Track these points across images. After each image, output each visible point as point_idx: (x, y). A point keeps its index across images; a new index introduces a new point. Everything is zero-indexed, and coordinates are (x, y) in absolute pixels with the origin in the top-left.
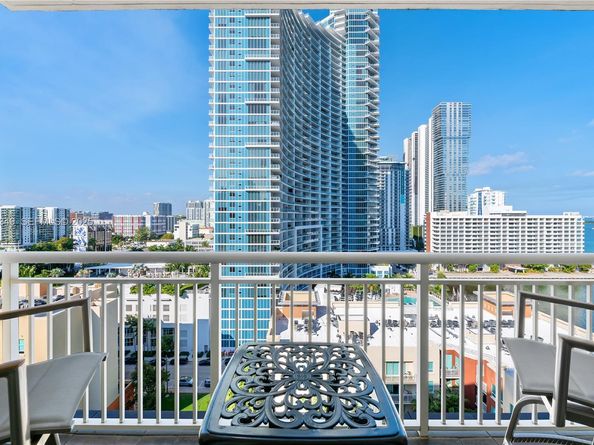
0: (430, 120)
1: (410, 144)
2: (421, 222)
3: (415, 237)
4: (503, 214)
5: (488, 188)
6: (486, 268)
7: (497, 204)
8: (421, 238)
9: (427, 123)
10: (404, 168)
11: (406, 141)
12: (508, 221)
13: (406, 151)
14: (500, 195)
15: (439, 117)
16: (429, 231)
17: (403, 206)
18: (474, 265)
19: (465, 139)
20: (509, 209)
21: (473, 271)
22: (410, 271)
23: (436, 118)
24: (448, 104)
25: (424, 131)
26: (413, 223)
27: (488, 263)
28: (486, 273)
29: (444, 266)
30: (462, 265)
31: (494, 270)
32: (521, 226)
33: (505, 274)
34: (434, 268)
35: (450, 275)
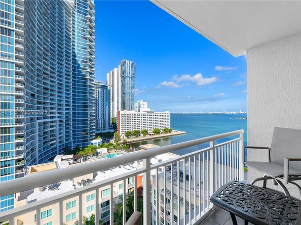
0: (119, 66)
1: (110, 77)
2: (115, 116)
3: (113, 123)
4: (148, 112)
5: (142, 101)
6: (142, 135)
7: (145, 108)
8: (115, 123)
9: (118, 68)
10: (107, 89)
11: (108, 74)
12: (149, 115)
13: (108, 80)
14: (146, 104)
15: (123, 66)
16: (119, 120)
17: (107, 107)
18: (137, 134)
19: (133, 78)
20: (149, 110)
21: (137, 137)
22: (111, 140)
23: (122, 66)
24: (127, 61)
25: (117, 71)
26: (111, 116)
27: (142, 133)
28: (142, 137)
29: (126, 136)
30: (133, 135)
31: (144, 136)
32: (153, 117)
33: (148, 137)
34: (122, 137)
35: (128, 140)
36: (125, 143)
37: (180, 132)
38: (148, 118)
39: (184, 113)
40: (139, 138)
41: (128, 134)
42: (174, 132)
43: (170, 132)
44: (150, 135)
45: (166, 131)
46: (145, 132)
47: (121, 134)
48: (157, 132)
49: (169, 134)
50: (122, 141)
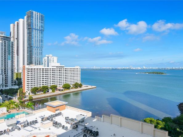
0: (25, 17)
1: (14, 28)
2: (20, 71)
3: (17, 79)
4: (57, 67)
5: (51, 55)
6: (50, 91)
7: (54, 63)
8: (20, 79)
9: (24, 18)
10: (10, 41)
11: (12, 25)
12: (58, 70)
14: (55, 59)
15: (30, 17)
16: (24, 75)
17: (10, 62)
18: (45, 89)
19: (42, 31)
20: (59, 65)
21: (45, 93)
22: (14, 98)
23: (28, 17)
24: (34, 12)
25: (22, 22)
26: (16, 71)
27: (51, 88)
28: (50, 93)
29: (32, 92)
30: (40, 91)
31: (53, 91)
32: (63, 72)
33: (57, 92)
34: (27, 94)
35: (35, 97)
36: (31, 100)
37: (90, 87)
38: (57, 73)
39: (95, 68)
40: (47, 95)
41: (35, 91)
42: (84, 87)
43: (80, 87)
44: (60, 90)
45: (76, 86)
46: (54, 88)
47: (26, 90)
48: (67, 87)
49: (79, 89)
50: (27, 98)
